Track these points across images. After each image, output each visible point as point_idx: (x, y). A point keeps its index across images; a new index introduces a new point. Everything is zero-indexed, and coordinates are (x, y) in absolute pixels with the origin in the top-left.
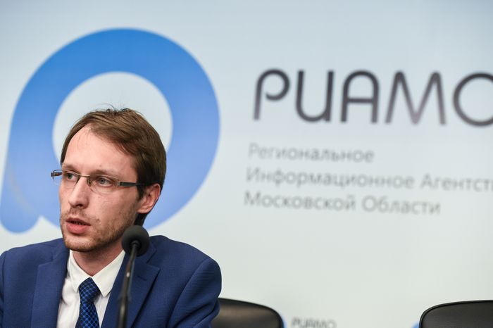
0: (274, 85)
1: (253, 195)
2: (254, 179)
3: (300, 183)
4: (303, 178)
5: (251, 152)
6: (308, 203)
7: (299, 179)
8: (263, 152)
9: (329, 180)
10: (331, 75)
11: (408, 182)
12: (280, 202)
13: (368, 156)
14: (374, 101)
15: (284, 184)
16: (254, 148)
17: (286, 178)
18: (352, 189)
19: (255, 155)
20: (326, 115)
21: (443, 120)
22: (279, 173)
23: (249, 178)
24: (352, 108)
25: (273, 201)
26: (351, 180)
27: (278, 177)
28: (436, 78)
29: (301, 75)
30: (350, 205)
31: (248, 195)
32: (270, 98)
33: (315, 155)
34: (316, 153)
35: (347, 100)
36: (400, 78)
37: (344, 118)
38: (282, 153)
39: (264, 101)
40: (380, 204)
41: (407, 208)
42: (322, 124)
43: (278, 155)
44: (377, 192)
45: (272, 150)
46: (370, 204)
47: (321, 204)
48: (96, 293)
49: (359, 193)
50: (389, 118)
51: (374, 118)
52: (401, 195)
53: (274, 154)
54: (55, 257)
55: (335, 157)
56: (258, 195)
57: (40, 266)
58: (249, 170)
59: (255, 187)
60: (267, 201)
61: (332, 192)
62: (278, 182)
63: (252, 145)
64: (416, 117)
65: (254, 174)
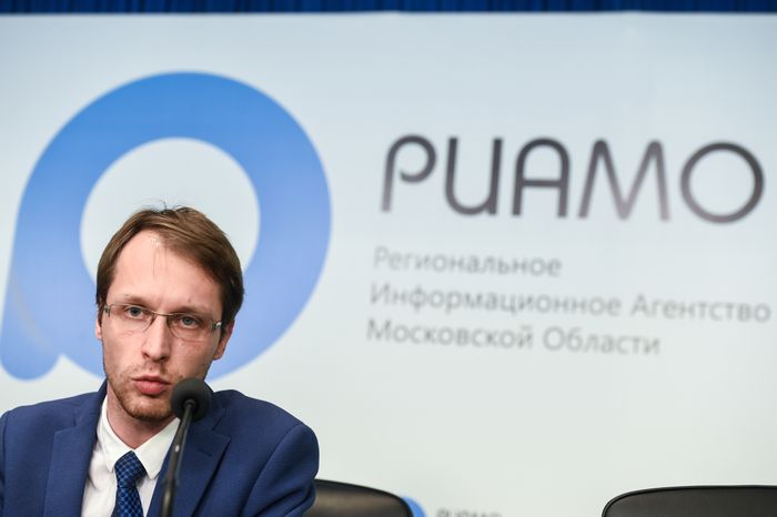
0: (412, 159)
1: (380, 324)
2: (381, 301)
3: (450, 306)
4: (454, 300)
5: (377, 259)
6: (462, 337)
7: (450, 301)
8: (395, 260)
9: (494, 302)
10: (498, 145)
11: (612, 306)
12: (420, 335)
13: (552, 267)
14: (562, 184)
15: (426, 308)
16: (382, 254)
17: (429, 299)
18: (527, 316)
19: (384, 265)
20: (491, 205)
21: (664, 213)
22: (419, 291)
23: (374, 299)
24: (529, 194)
25: (410, 334)
26: (528, 302)
27: (418, 299)
28: (655, 150)
29: (453, 143)
30: (525, 340)
31: (372, 323)
32: (407, 178)
33: (474, 265)
34: (475, 262)
35: (521, 183)
36: (601, 149)
37: (517, 209)
38: (424, 262)
39: (398, 183)
40: (569, 338)
41: (610, 345)
42: (484, 217)
43: (418, 265)
44: (565, 321)
45: (409, 256)
46: (554, 339)
47: (481, 338)
48: (141, 473)
49: (538, 322)
50: (584, 211)
51: (562, 210)
52: (601, 325)
53: (412, 263)
54: (79, 420)
55: (502, 268)
56: (388, 324)
57: (57, 433)
58: (374, 287)
59: (383, 312)
60: (401, 334)
61: (498, 321)
62: (417, 305)
63: (379, 249)
64: (624, 208)
65: (380, 293)
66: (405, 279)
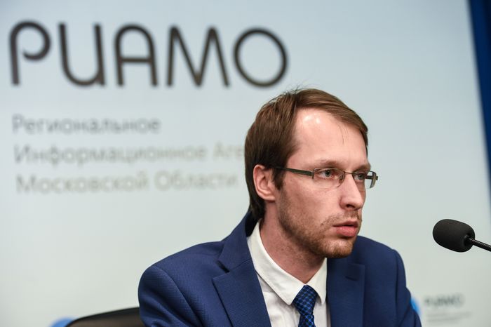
0: (30, 41)
1: (26, 179)
2: (24, 159)
3: (81, 161)
4: (84, 156)
5: (16, 126)
6: (94, 185)
7: (80, 156)
8: (30, 126)
9: (114, 155)
10: (98, 30)
11: (200, 153)
12: (61, 186)
13: (154, 125)
14: (151, 60)
15: (62, 165)
16: (19, 121)
17: (63, 156)
18: (141, 165)
19: (22, 130)
20: (99, 78)
21: (226, 82)
22: (54, 150)
23: (18, 159)
24: (128, 69)
25: (52, 186)
26: (140, 154)
27: (54, 156)
28: (212, 35)
29: (62, 29)
30: (142, 183)
31: (20, 180)
32: (29, 57)
33: (94, 127)
34: (95, 123)
35: (121, 60)
36: (175, 34)
37: (120, 81)
38: (54, 126)
39: (23, 64)
40: (174, 179)
41: (203, 182)
42: (96, 89)
43: (50, 129)
44: (171, 166)
45: (41, 123)
46: (163, 181)
47: (109, 184)
49: (150, 168)
50: (170, 81)
51: (154, 81)
53: (45, 127)
55: (117, 128)
56: (33, 180)
58: (16, 149)
59: (27, 169)
60: (45, 186)
61: (119, 170)
62: (55, 162)
63: (15, 118)
64: (198, 78)
65: (23, 154)
66: (41, 141)
